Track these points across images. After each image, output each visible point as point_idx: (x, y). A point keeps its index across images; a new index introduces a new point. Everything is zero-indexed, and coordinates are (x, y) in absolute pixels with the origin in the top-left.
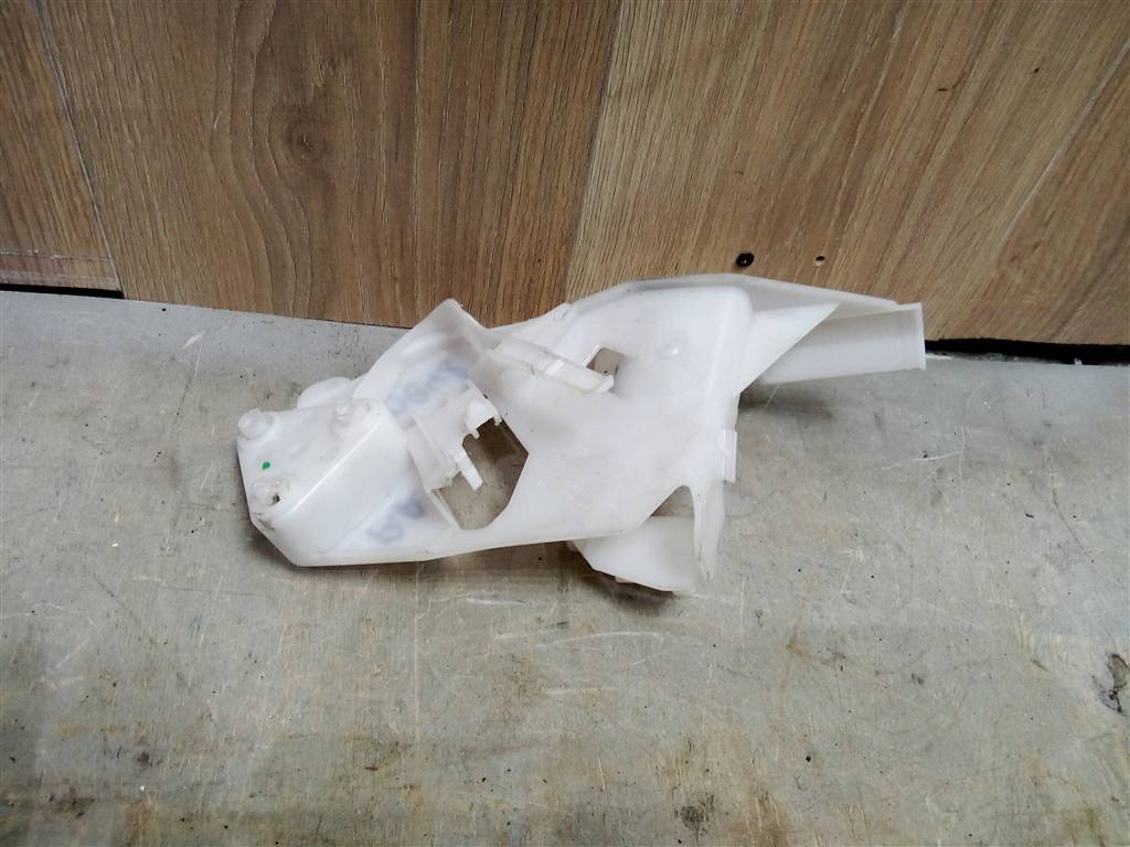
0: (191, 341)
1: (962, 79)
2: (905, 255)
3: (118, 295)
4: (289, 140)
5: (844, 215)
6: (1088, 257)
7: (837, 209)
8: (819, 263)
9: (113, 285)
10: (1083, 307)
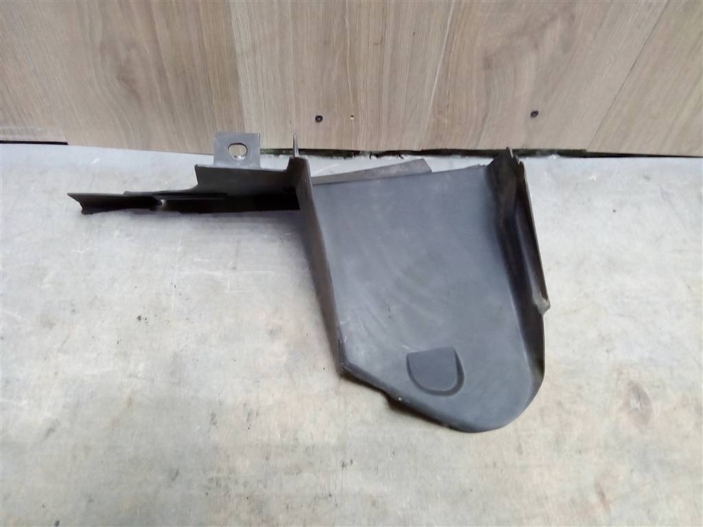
0: (95, 161)
1: (383, 40)
2: (389, 113)
3: (66, 144)
4: (119, 79)
5: (355, 97)
6: (475, 110)
7: (351, 95)
8: (352, 118)
9: (63, 140)
10: (484, 133)
